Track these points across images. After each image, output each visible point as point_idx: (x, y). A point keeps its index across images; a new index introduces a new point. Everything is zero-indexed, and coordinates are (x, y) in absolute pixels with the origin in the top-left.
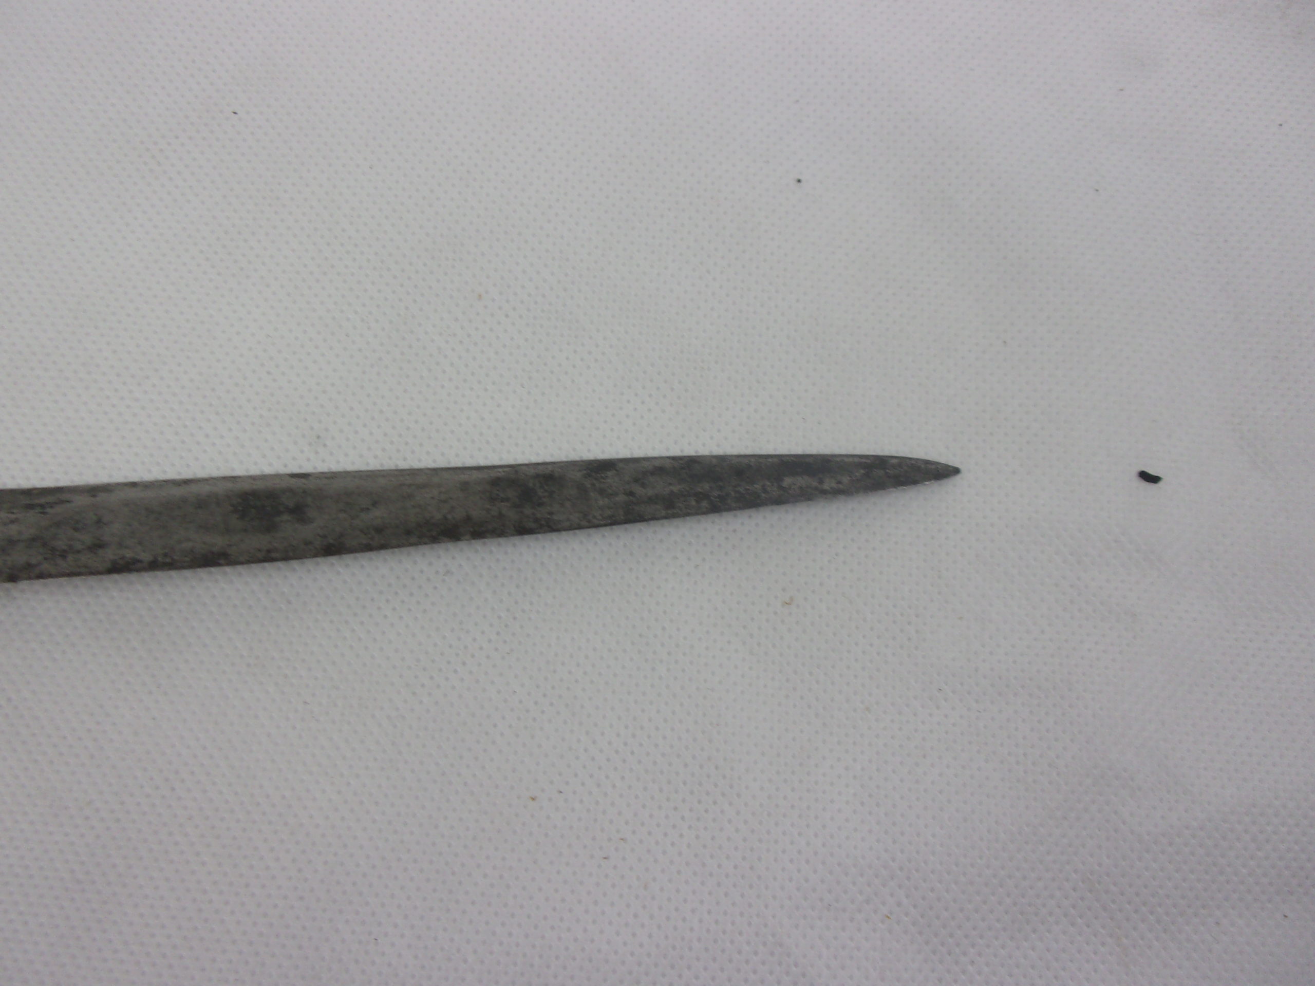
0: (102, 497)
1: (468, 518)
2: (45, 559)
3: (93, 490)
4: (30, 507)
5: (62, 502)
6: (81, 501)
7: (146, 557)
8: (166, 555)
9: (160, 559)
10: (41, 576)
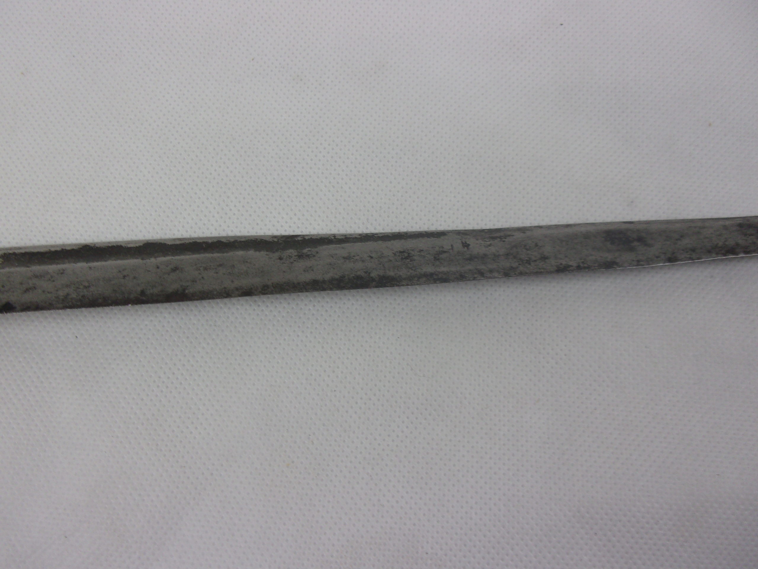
0: (528, 233)
1: (737, 245)
2: (520, 264)
3: (522, 230)
4: (493, 238)
5: (509, 236)
6: (519, 236)
7: (574, 264)
8: (583, 263)
9: (582, 265)
10: (521, 274)
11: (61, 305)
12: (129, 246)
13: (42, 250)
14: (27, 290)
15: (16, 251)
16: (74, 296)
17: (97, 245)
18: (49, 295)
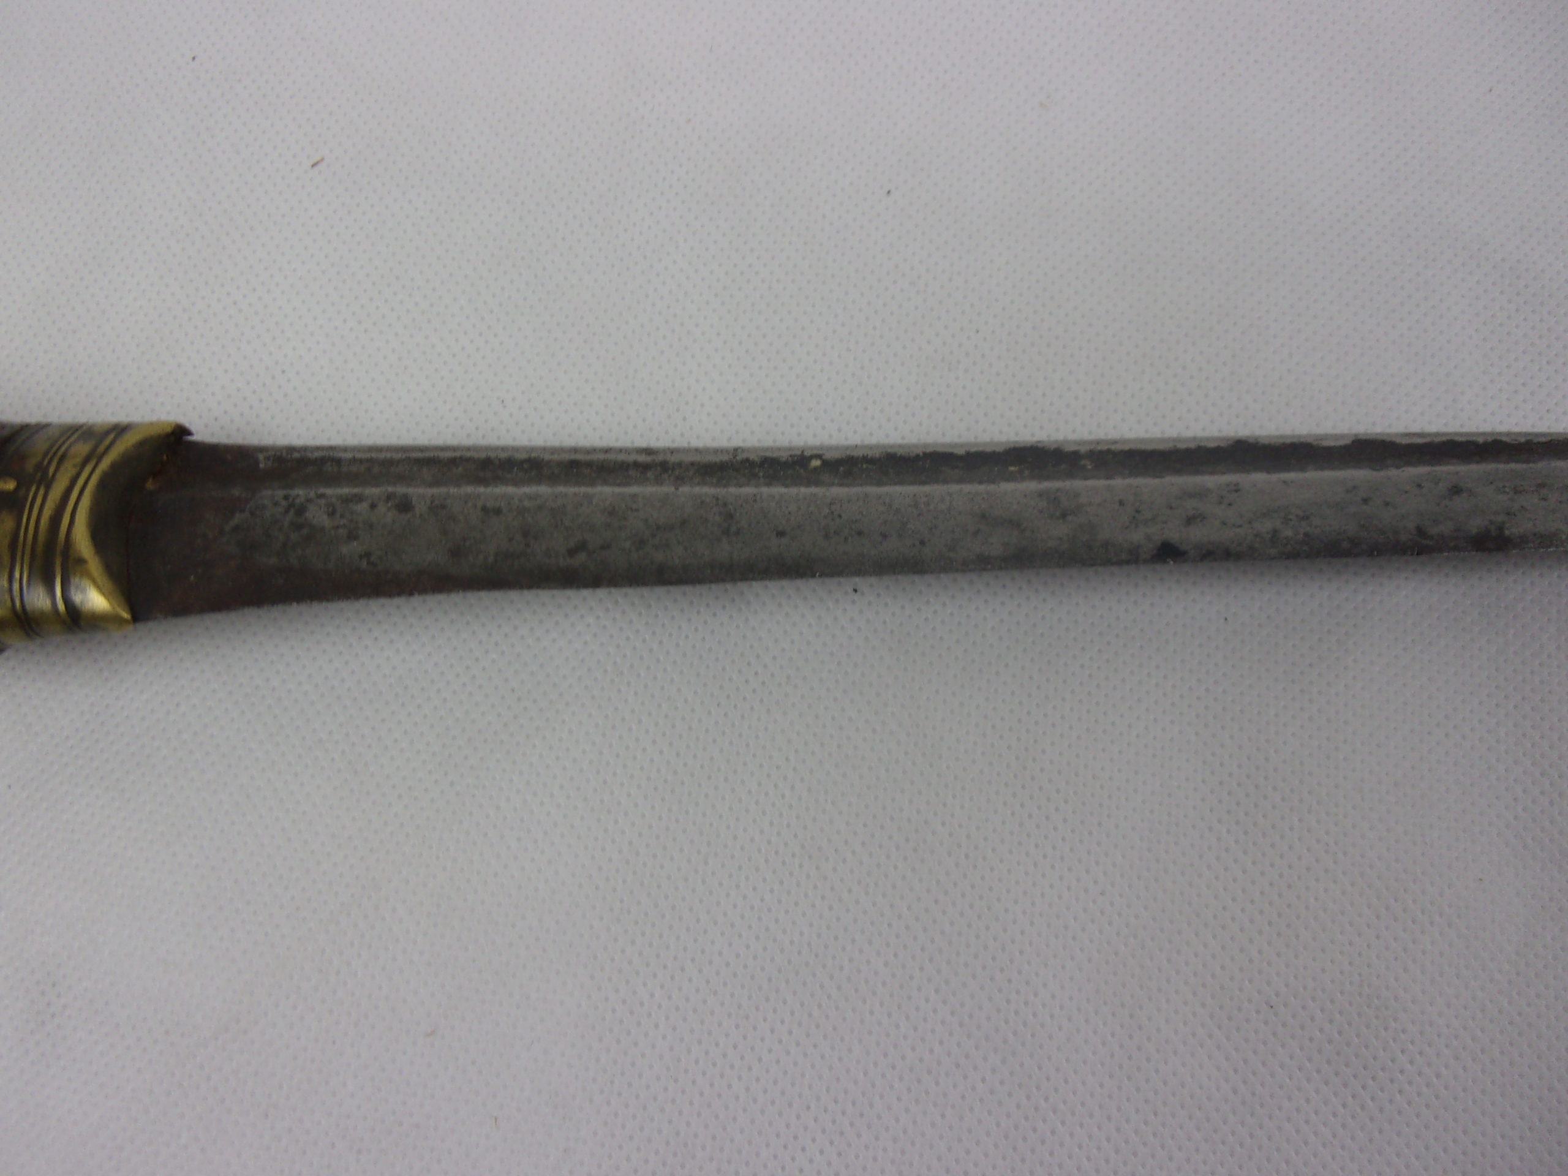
11: (1273, 552)
12: (1326, 443)
13: (1161, 447)
14: (1190, 521)
15: (1113, 447)
16: (1289, 533)
17: (1262, 441)
18: (1238, 530)
